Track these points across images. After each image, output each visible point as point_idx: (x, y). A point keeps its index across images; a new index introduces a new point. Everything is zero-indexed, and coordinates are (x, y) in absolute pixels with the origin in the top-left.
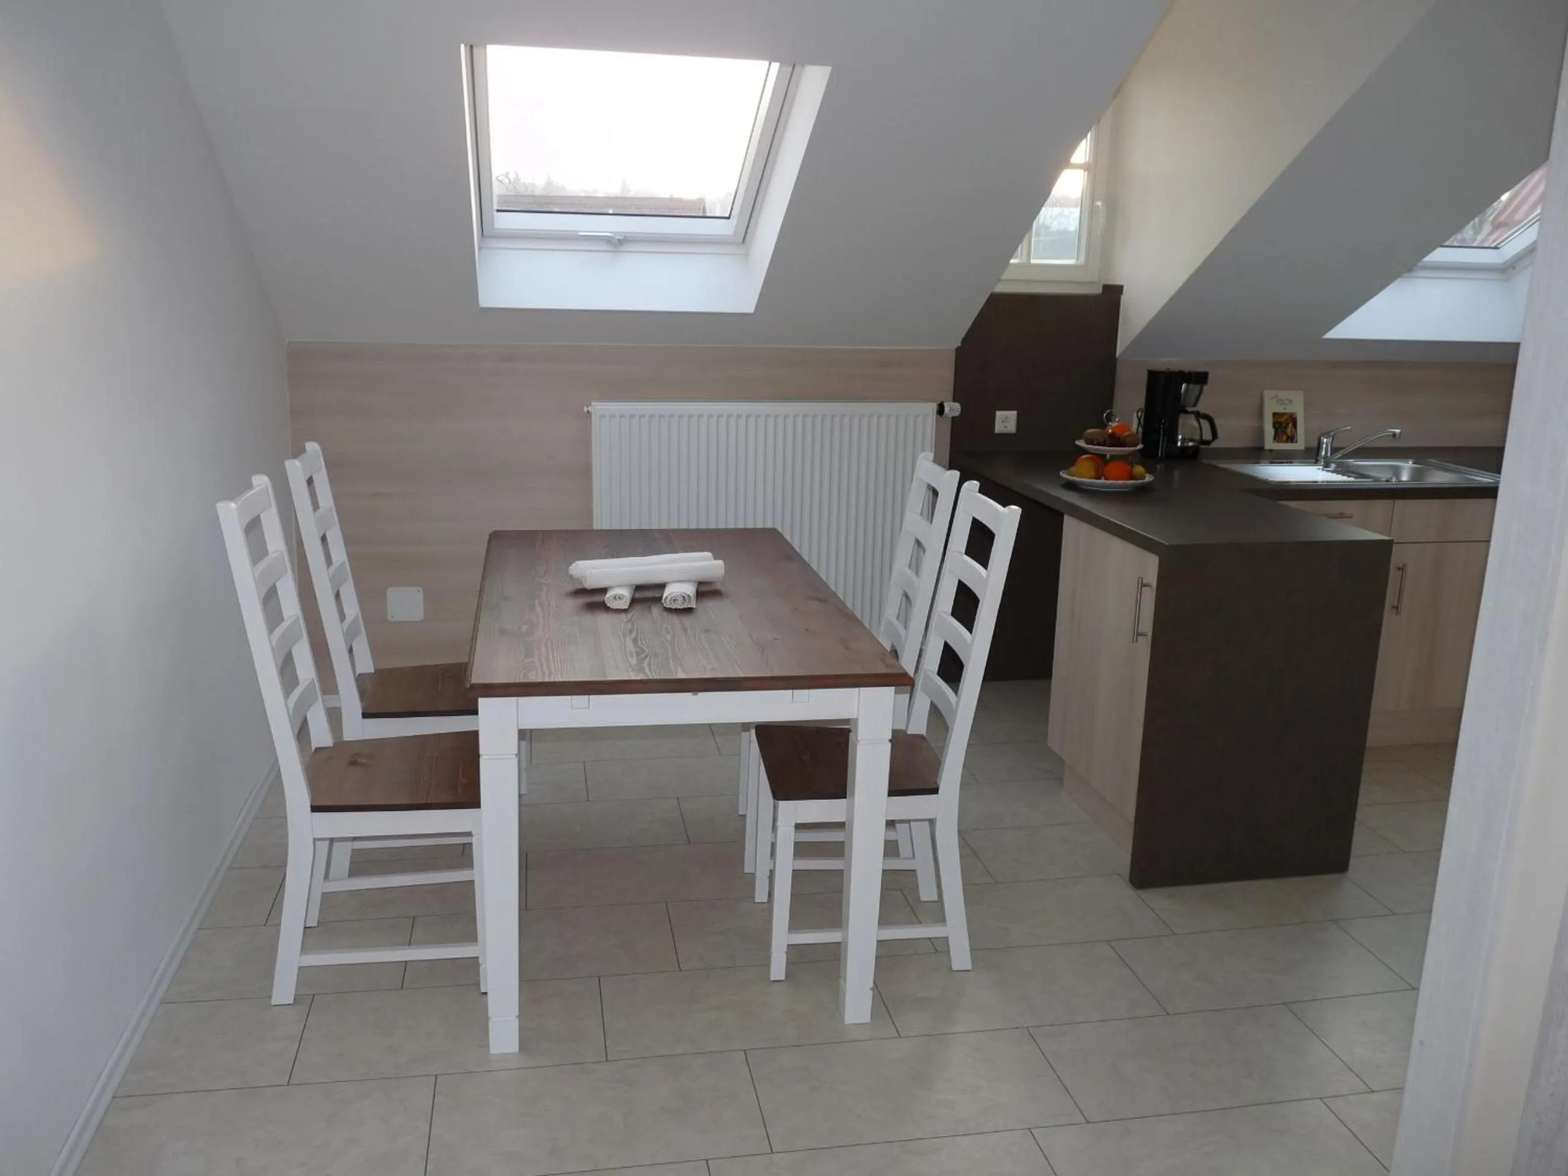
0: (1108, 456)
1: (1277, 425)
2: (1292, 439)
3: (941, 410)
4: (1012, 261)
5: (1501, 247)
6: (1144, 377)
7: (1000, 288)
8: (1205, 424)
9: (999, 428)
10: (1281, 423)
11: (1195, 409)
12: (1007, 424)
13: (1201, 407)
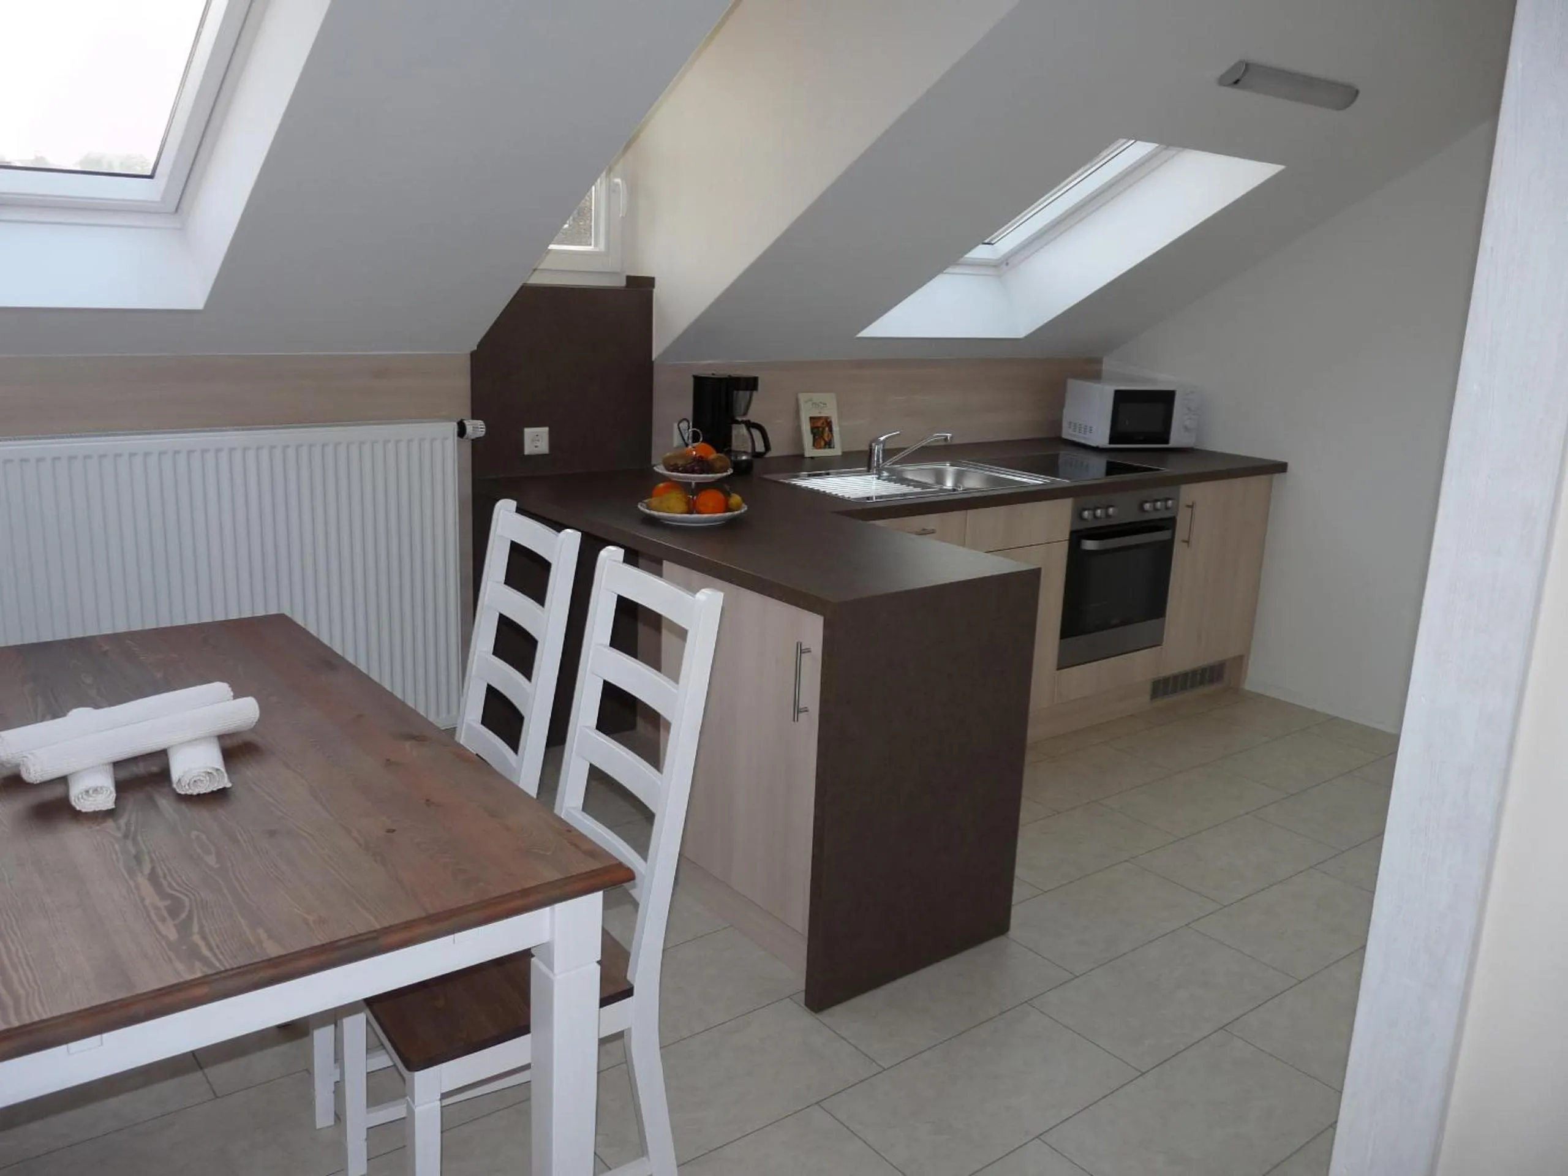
0: (693, 484)
1: (815, 430)
2: (829, 444)
3: (462, 431)
4: (552, 247)
5: (994, 243)
6: (690, 383)
7: (536, 280)
8: (756, 433)
9: (529, 449)
10: (818, 428)
11: (744, 419)
12: (538, 444)
13: (752, 417)
